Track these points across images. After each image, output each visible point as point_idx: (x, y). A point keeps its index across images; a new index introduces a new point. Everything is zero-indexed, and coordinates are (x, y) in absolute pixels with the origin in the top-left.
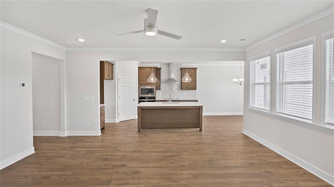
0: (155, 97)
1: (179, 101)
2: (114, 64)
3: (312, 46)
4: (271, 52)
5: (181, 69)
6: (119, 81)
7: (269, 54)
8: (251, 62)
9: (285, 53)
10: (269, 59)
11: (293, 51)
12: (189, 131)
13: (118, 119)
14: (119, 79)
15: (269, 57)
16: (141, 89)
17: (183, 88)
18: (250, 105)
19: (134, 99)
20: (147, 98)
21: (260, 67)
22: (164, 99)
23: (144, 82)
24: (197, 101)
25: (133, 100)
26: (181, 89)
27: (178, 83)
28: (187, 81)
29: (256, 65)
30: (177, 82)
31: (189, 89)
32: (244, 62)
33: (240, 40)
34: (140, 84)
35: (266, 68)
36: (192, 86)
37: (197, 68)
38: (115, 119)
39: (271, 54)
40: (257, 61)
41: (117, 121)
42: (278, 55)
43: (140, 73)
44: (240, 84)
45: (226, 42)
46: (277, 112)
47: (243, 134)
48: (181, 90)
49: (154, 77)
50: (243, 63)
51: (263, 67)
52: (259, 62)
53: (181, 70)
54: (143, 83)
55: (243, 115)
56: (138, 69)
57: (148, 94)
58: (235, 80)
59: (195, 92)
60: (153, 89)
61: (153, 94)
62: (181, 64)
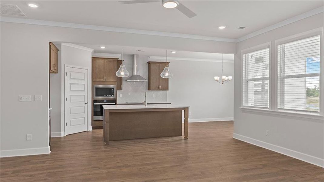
0: (115, 100)
3: (319, 37)
4: (271, 43)
6: (66, 75)
7: (269, 46)
8: (244, 56)
9: (286, 45)
10: (269, 52)
11: (297, 42)
12: (172, 140)
13: (64, 131)
14: (67, 73)
15: (268, 49)
16: (96, 88)
17: (151, 88)
18: (243, 105)
19: (86, 102)
20: (105, 101)
21: (255, 61)
23: (100, 78)
25: (86, 104)
27: (145, 81)
28: (167, 77)
29: (249, 58)
30: (144, 79)
31: (160, 90)
32: (234, 55)
33: (239, 28)
34: (94, 81)
35: (263, 61)
36: (164, 86)
37: (169, 63)
38: (60, 131)
39: (270, 46)
40: (250, 54)
41: (63, 135)
42: (279, 47)
43: (94, 65)
44: (222, 83)
45: (224, 29)
46: (279, 108)
47: (234, 139)
48: (149, 91)
49: (124, 69)
50: (232, 56)
51: (259, 60)
52: (253, 55)
54: (98, 80)
55: (233, 120)
56: (92, 60)
57: (106, 96)
58: (217, 78)
59: (167, 93)
60: (113, 88)
61: (114, 96)
62: (148, 57)
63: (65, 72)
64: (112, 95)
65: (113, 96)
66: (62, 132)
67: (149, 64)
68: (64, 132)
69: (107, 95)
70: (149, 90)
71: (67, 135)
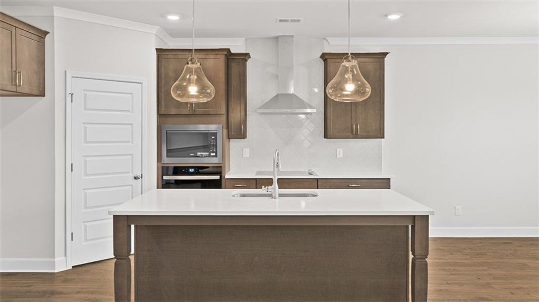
0: (220, 168)
1: (317, 183)
2: (47, 33)
5: (325, 57)
13: (65, 254)
17: (331, 131)
19: (139, 175)
20: (191, 170)
22: (258, 173)
24: (385, 183)
25: (135, 178)
26: (326, 136)
27: (315, 111)
28: (347, 96)
30: (311, 107)
31: (356, 136)
34: (165, 115)
36: (369, 125)
37: (385, 54)
38: (53, 256)
41: (61, 265)
48: (325, 140)
49: (199, 77)
53: (325, 61)
54: (173, 111)
56: (158, 56)
57: (196, 156)
59: (381, 147)
60: (215, 134)
61: (216, 156)
62: (324, 40)
63: (68, 92)
64: (212, 154)
65: (214, 156)
66: (56, 260)
67: (324, 61)
68: (65, 258)
69: (199, 154)
70: (325, 138)
71: (73, 267)
